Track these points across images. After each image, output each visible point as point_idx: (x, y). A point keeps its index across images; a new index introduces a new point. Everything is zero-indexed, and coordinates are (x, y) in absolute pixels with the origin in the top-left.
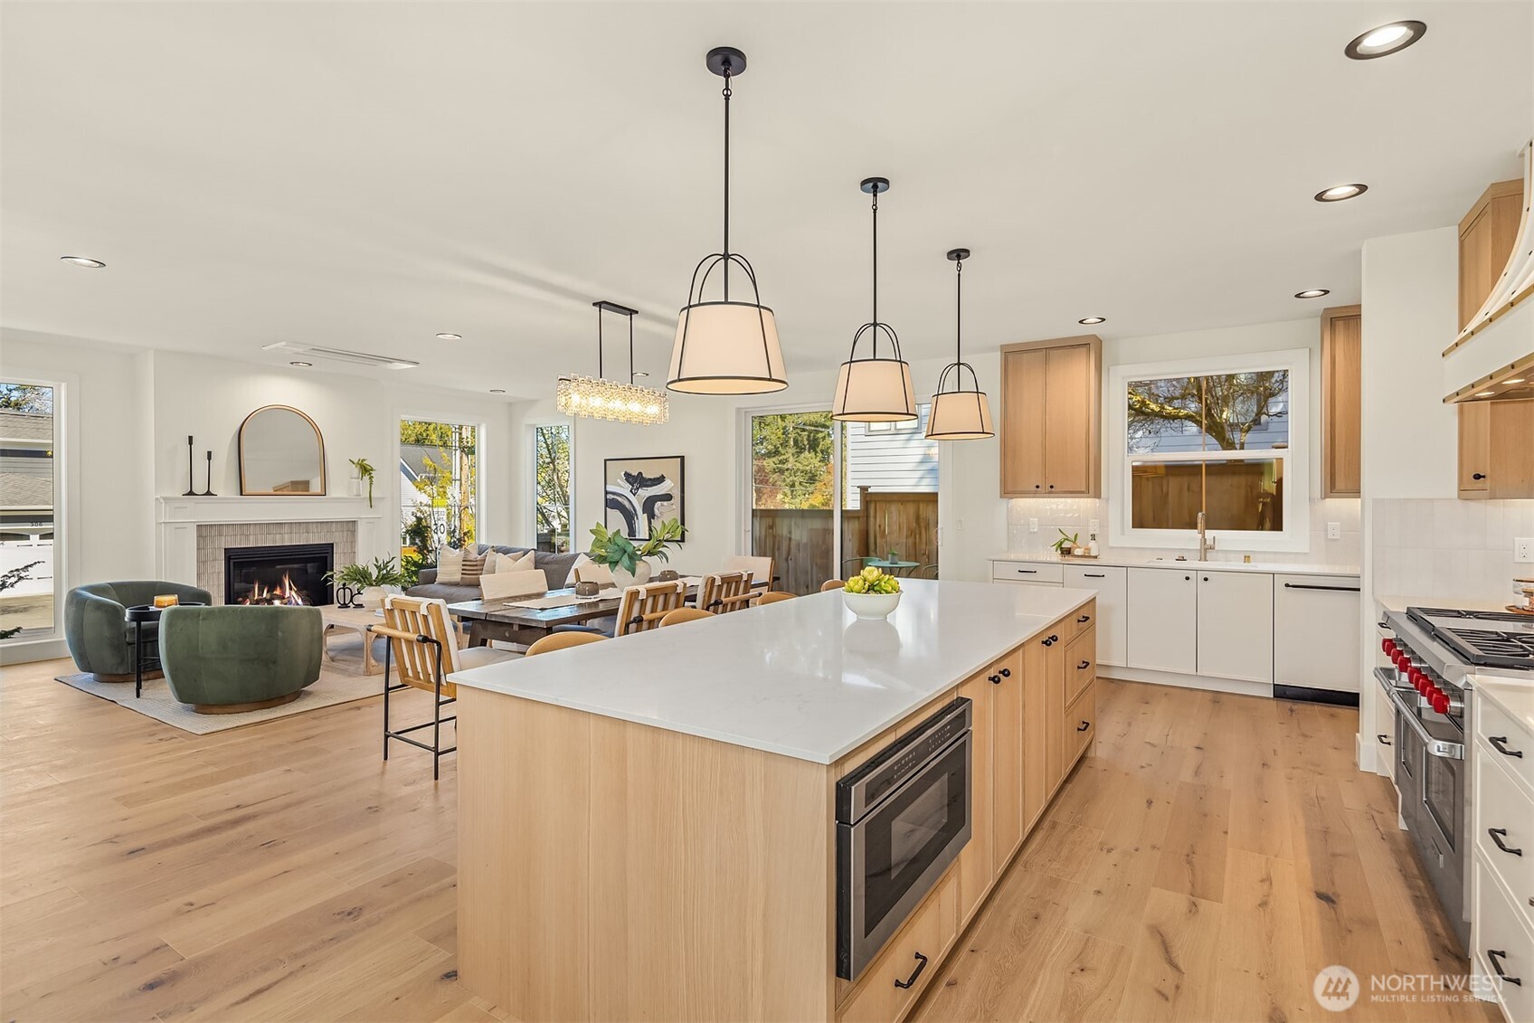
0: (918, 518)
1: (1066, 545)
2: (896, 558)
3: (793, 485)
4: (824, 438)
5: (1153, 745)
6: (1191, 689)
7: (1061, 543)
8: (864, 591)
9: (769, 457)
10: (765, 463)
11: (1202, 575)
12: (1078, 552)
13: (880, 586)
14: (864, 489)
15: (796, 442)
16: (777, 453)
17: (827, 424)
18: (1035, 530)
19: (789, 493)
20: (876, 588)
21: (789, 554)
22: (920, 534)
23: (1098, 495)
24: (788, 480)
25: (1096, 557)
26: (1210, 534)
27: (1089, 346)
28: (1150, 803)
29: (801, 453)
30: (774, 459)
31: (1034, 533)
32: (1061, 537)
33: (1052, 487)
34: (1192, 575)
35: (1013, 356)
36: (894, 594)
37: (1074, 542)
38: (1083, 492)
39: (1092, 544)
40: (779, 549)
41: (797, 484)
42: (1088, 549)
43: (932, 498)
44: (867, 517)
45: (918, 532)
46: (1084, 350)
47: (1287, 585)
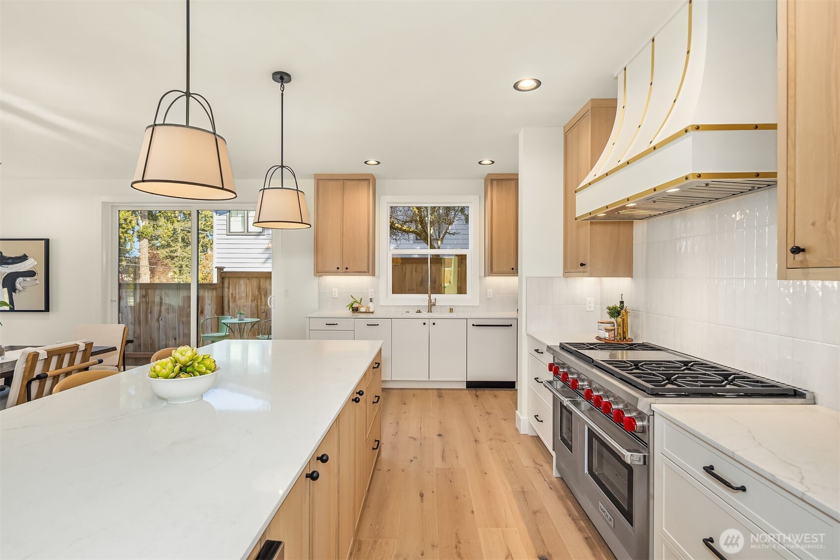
0: (259, 288)
1: (355, 305)
2: (243, 316)
3: (181, 267)
4: (204, 238)
5: (415, 439)
6: (426, 389)
7: (352, 304)
8: (173, 375)
9: (163, 248)
10: (159, 252)
11: (432, 321)
12: (363, 309)
13: (193, 367)
14: (220, 269)
15: (183, 240)
16: (169, 245)
17: (205, 229)
18: (336, 296)
19: (178, 272)
20: (188, 369)
21: (160, 316)
22: (261, 299)
23: (373, 275)
24: (177, 264)
25: (373, 313)
26: (433, 296)
27: (368, 180)
28: (422, 495)
29: (187, 246)
30: (166, 250)
31: (336, 298)
32: (352, 300)
33: (347, 268)
34: (427, 321)
35: (322, 181)
36: (210, 374)
37: (360, 304)
38: (365, 272)
39: (371, 304)
40: (151, 312)
41: (184, 266)
42: (368, 308)
43: (268, 276)
44: (223, 288)
45: (259, 297)
46: (366, 182)
47: (473, 325)
